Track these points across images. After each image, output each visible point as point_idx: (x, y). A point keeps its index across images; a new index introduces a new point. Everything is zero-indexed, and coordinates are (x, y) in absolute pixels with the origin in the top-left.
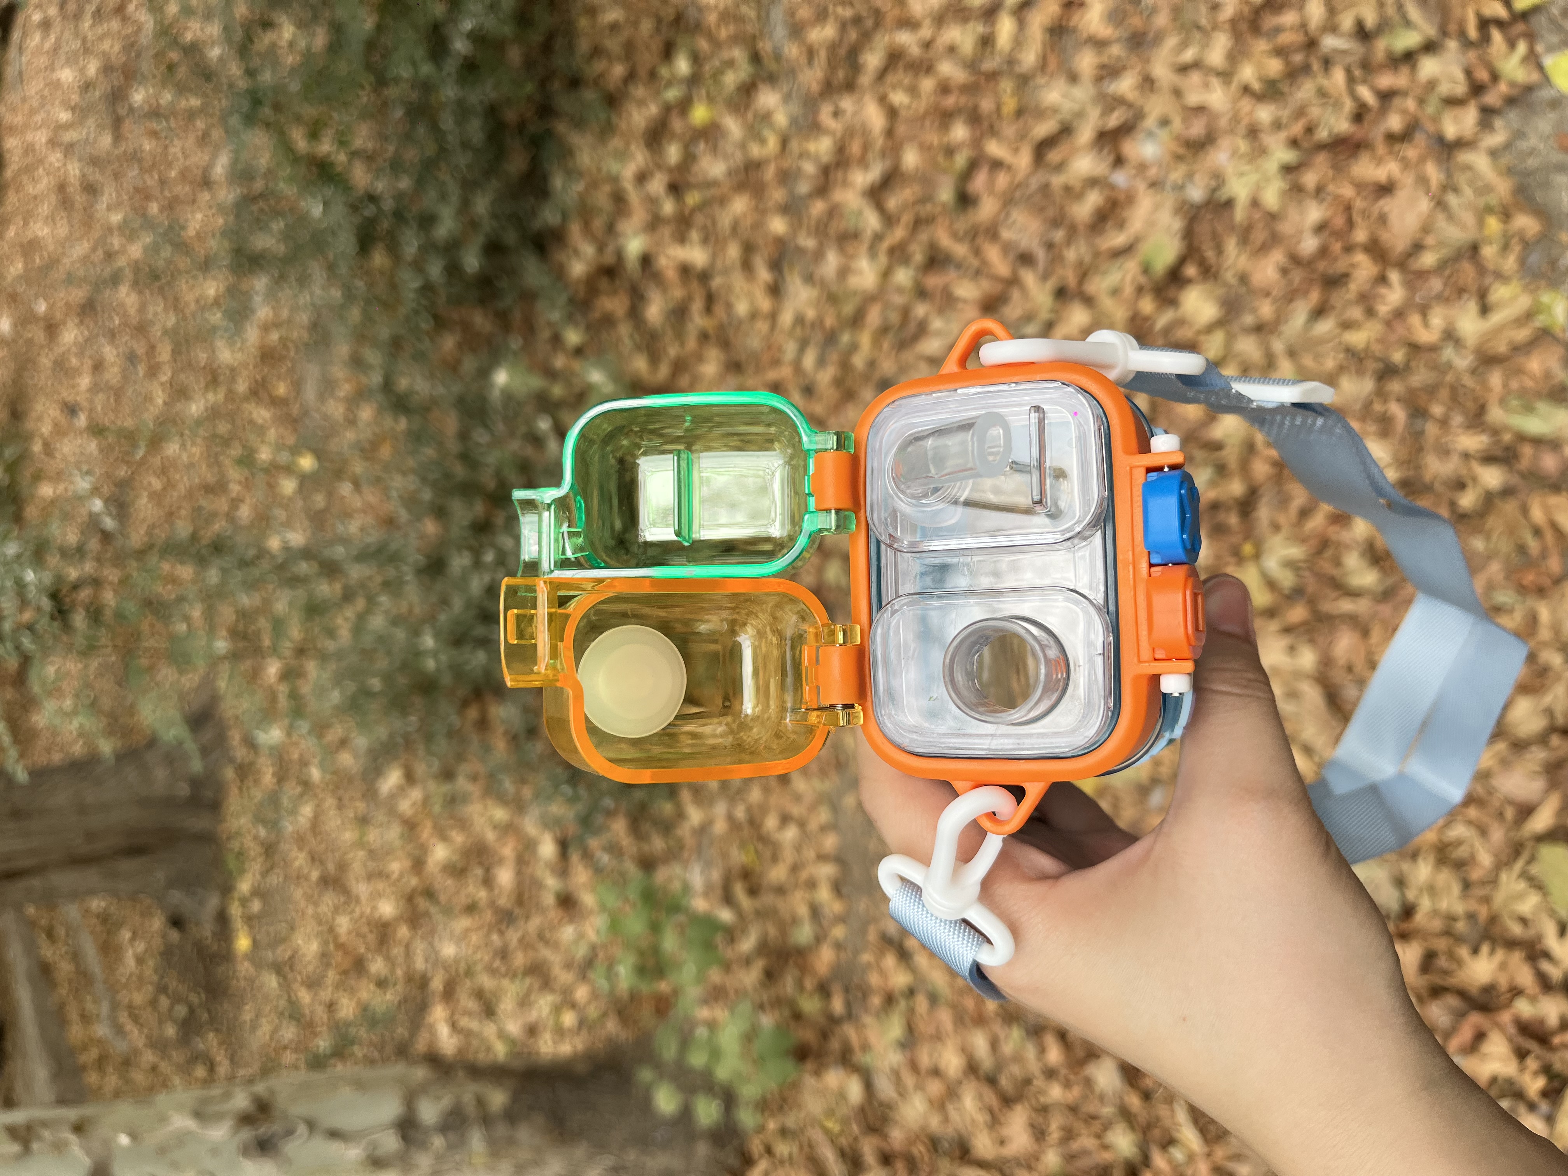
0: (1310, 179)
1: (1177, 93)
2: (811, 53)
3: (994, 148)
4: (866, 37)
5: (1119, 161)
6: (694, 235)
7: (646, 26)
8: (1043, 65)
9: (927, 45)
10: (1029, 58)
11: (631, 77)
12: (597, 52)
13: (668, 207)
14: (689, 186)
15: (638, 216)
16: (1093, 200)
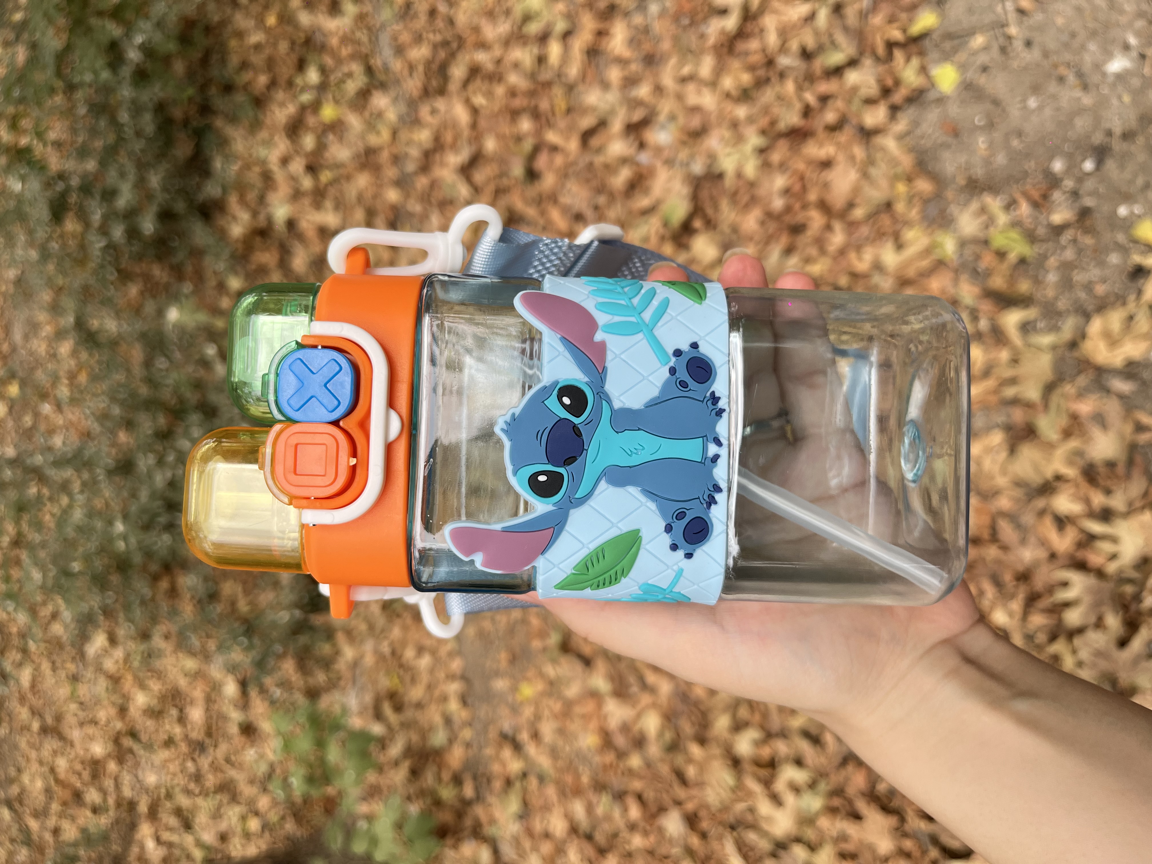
0: (776, 157)
1: (680, 97)
2: (411, 68)
3: (552, 137)
4: (452, 55)
5: (642, 145)
6: (329, 204)
7: (283, 46)
8: (583, 77)
9: (499, 62)
10: (573, 71)
11: (273, 84)
12: (245, 65)
13: (307, 183)
14: (321, 166)
15: (283, 189)
16: (624, 174)
